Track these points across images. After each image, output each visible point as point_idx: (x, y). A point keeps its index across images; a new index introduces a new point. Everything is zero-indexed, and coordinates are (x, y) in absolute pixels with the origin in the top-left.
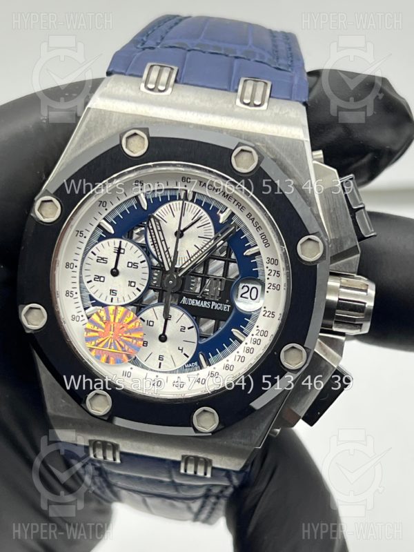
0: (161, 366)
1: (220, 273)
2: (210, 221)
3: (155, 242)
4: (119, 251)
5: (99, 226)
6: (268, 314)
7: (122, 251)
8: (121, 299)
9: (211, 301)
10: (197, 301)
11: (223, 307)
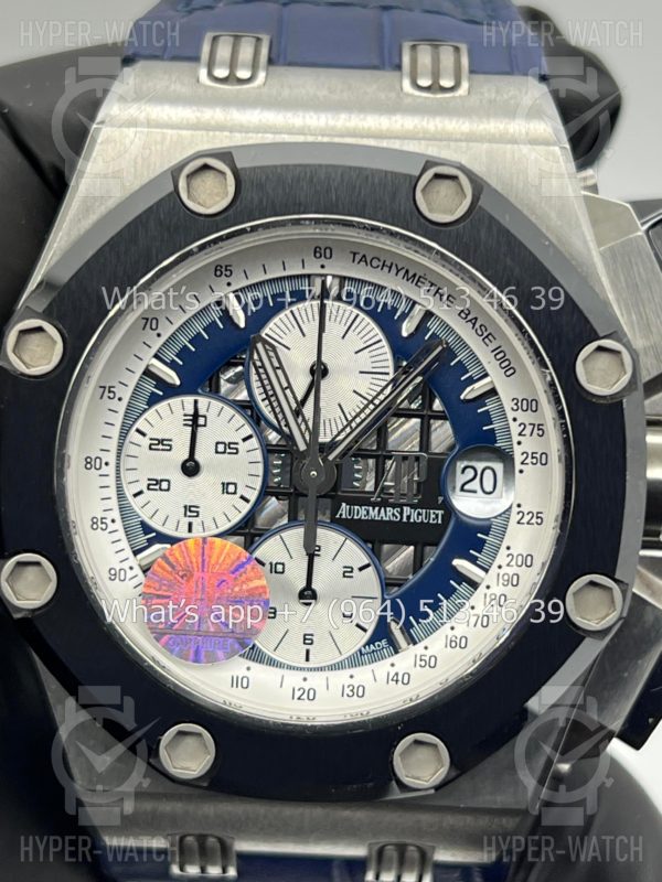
0: (311, 656)
1: (413, 446)
2: (381, 336)
3: (270, 393)
4: (195, 421)
5: (148, 373)
6: (525, 520)
7: (201, 421)
8: (209, 523)
9: (401, 506)
10: (371, 508)
11: (428, 516)
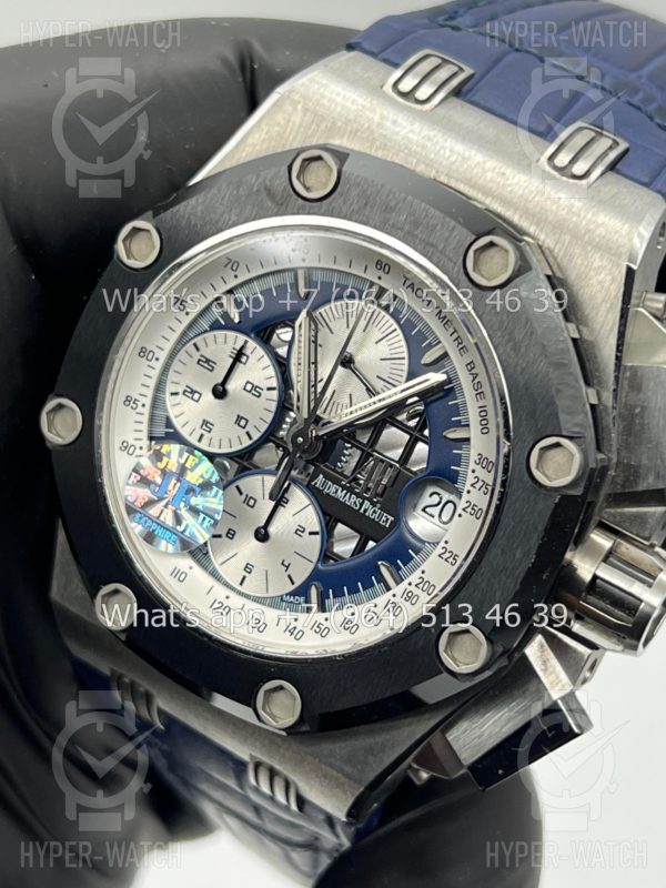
0: (245, 582)
1: (396, 454)
2: (406, 355)
4: (239, 356)
6: (448, 555)
7: (244, 359)
8: (216, 442)
9: (364, 499)
10: (340, 489)
11: (380, 516)
